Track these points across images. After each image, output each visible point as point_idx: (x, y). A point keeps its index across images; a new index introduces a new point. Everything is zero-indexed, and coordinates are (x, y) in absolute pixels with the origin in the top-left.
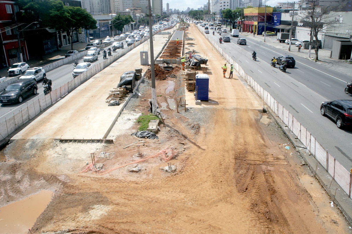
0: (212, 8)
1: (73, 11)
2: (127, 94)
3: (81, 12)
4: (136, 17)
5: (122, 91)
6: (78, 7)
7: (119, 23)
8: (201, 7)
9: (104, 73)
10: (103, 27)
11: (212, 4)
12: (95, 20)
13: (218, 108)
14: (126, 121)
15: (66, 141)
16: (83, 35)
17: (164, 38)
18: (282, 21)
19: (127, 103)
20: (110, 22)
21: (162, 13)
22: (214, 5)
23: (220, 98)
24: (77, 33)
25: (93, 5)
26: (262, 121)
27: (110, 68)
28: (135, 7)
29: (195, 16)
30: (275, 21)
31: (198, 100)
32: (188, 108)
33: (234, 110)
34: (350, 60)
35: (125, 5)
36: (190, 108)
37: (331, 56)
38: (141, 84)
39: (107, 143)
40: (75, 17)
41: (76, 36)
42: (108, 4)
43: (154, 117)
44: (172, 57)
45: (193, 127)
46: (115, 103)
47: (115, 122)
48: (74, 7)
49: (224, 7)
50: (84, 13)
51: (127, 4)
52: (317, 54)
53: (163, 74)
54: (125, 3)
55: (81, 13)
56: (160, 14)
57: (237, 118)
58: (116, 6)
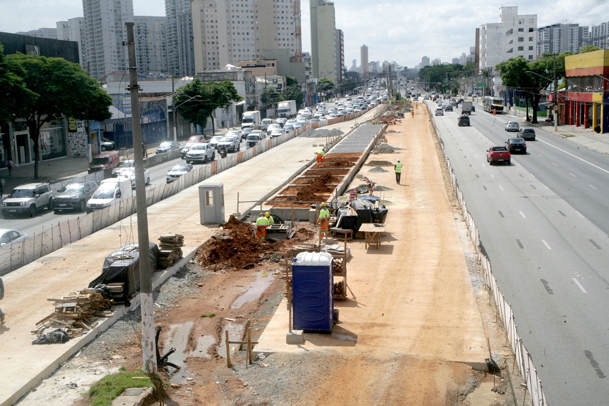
1: (40, 68)
2: (106, 309)
3: (64, 73)
4: (254, 86)
5: (87, 299)
6: (56, 59)
7: (192, 103)
8: (461, 55)
9: (84, 246)
10: (146, 114)
12: (105, 96)
13: (346, 355)
14: (61, 392)
16: (80, 136)
17: (316, 146)
19: (97, 337)
20: (169, 101)
21: (341, 75)
23: (373, 325)
24: (62, 130)
25: (149, 51)
26: (471, 400)
27: (112, 231)
28: (258, 59)
29: (437, 81)
31: (294, 328)
32: (259, 355)
33: (394, 363)
35: (234, 53)
36: (265, 353)
38: (172, 280)
40: (46, 85)
41: (61, 138)
42: (189, 50)
43: (143, 380)
44: (301, 201)
46: (55, 336)
47: (27, 393)
48: (44, 57)
49: (521, 53)
50: (73, 76)
51: (240, 50)
53: (254, 251)
55: (63, 75)
56: (333, 78)
57: (391, 387)
58: (210, 56)
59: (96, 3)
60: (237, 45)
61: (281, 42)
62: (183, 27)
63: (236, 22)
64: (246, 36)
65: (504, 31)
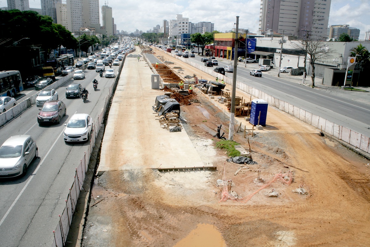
0: (171, 31)
11: (171, 27)
13: (282, 133)
15: (166, 170)
16: (52, 55)
18: (257, 47)
22: (173, 28)
26: (328, 144)
28: (88, 27)
30: (249, 47)
32: (255, 134)
33: (298, 134)
34: (343, 86)
35: (74, 25)
36: (257, 133)
37: (323, 83)
39: (210, 170)
43: (234, 143)
45: (277, 152)
46: (177, 129)
49: (183, 31)
51: (76, 24)
52: (313, 80)
54: (74, 22)
59: (13, 2)
60: (75, 21)
61: (92, 21)
62: (50, 13)
63: (75, 13)
64: (78, 18)
65: (178, 23)
